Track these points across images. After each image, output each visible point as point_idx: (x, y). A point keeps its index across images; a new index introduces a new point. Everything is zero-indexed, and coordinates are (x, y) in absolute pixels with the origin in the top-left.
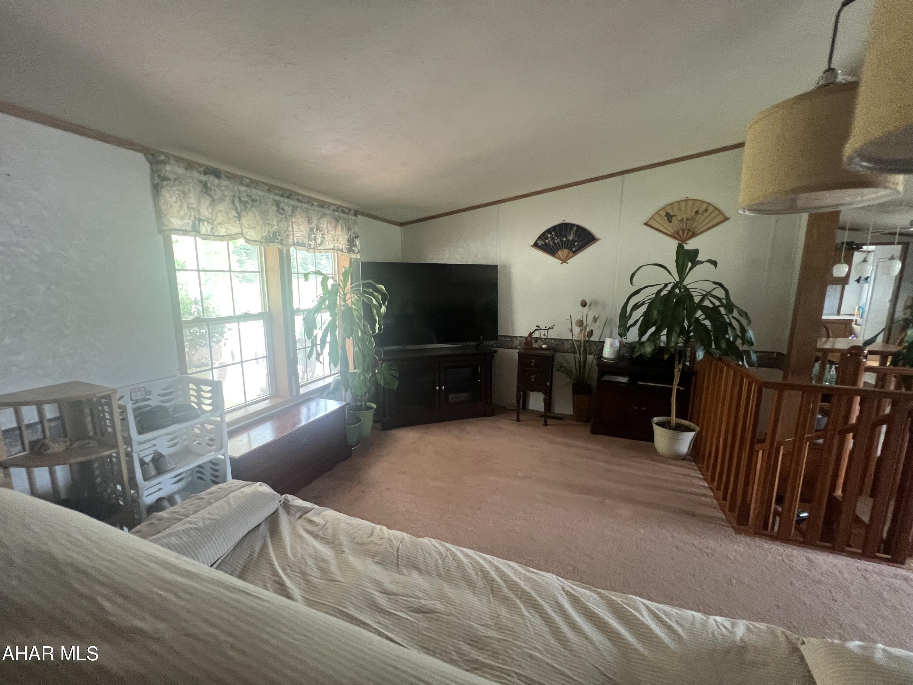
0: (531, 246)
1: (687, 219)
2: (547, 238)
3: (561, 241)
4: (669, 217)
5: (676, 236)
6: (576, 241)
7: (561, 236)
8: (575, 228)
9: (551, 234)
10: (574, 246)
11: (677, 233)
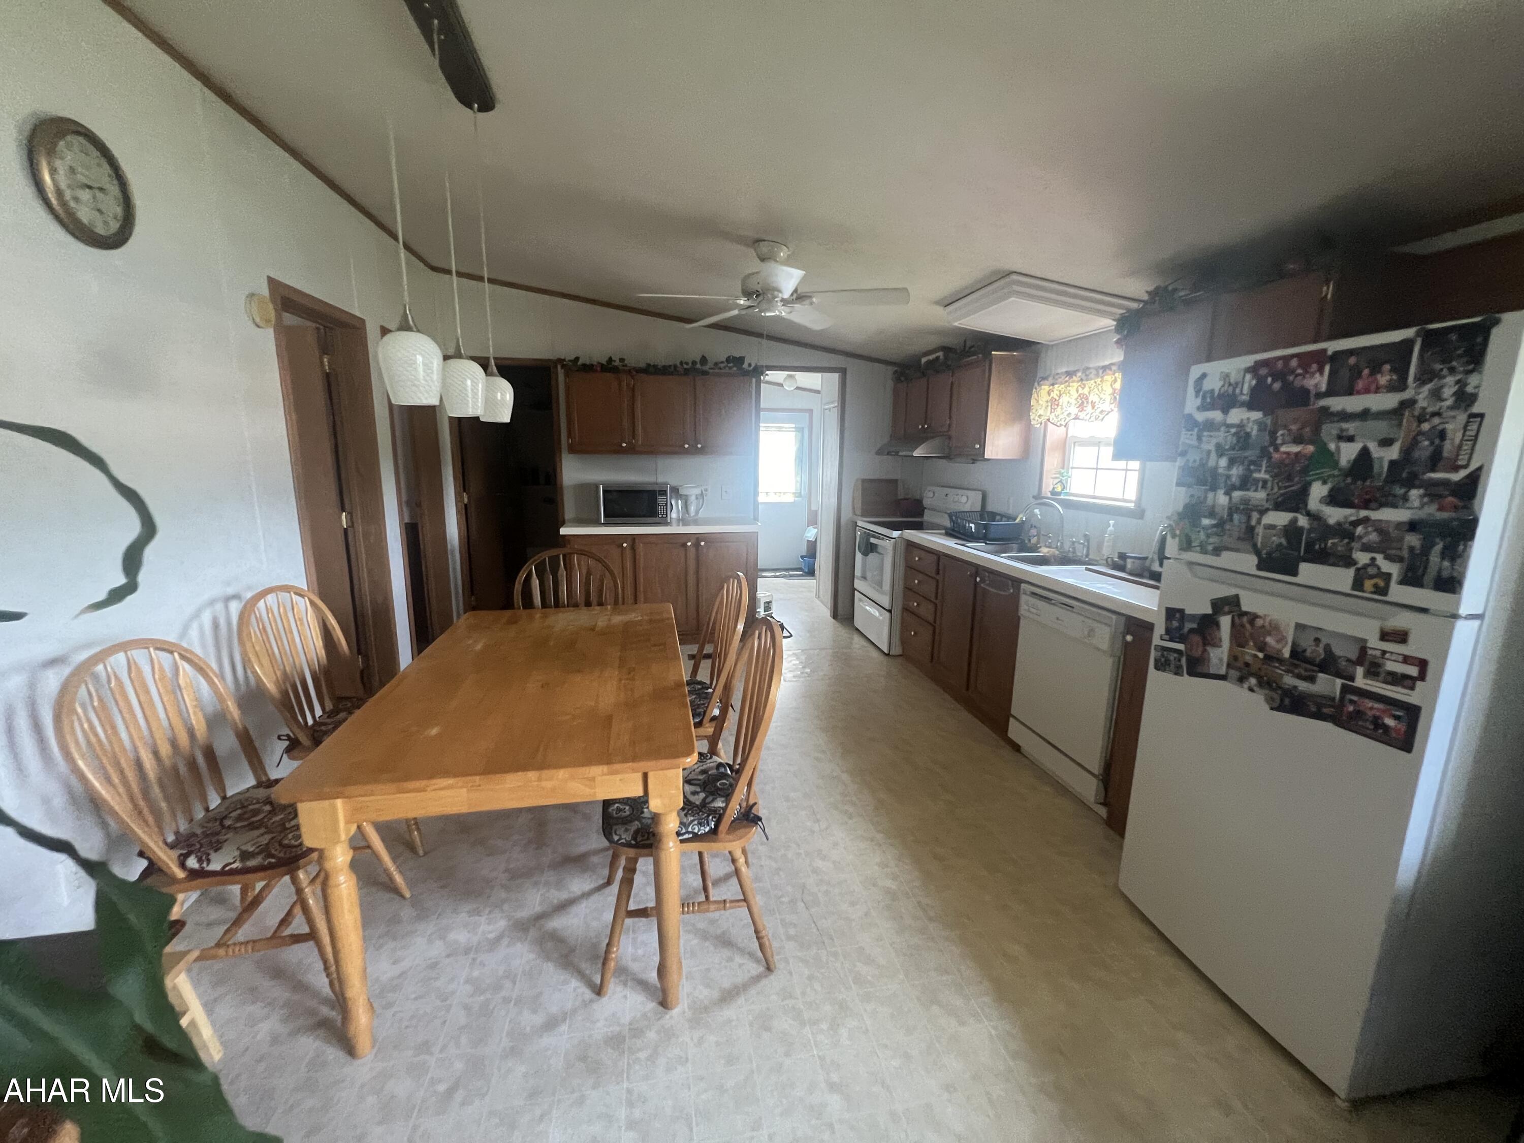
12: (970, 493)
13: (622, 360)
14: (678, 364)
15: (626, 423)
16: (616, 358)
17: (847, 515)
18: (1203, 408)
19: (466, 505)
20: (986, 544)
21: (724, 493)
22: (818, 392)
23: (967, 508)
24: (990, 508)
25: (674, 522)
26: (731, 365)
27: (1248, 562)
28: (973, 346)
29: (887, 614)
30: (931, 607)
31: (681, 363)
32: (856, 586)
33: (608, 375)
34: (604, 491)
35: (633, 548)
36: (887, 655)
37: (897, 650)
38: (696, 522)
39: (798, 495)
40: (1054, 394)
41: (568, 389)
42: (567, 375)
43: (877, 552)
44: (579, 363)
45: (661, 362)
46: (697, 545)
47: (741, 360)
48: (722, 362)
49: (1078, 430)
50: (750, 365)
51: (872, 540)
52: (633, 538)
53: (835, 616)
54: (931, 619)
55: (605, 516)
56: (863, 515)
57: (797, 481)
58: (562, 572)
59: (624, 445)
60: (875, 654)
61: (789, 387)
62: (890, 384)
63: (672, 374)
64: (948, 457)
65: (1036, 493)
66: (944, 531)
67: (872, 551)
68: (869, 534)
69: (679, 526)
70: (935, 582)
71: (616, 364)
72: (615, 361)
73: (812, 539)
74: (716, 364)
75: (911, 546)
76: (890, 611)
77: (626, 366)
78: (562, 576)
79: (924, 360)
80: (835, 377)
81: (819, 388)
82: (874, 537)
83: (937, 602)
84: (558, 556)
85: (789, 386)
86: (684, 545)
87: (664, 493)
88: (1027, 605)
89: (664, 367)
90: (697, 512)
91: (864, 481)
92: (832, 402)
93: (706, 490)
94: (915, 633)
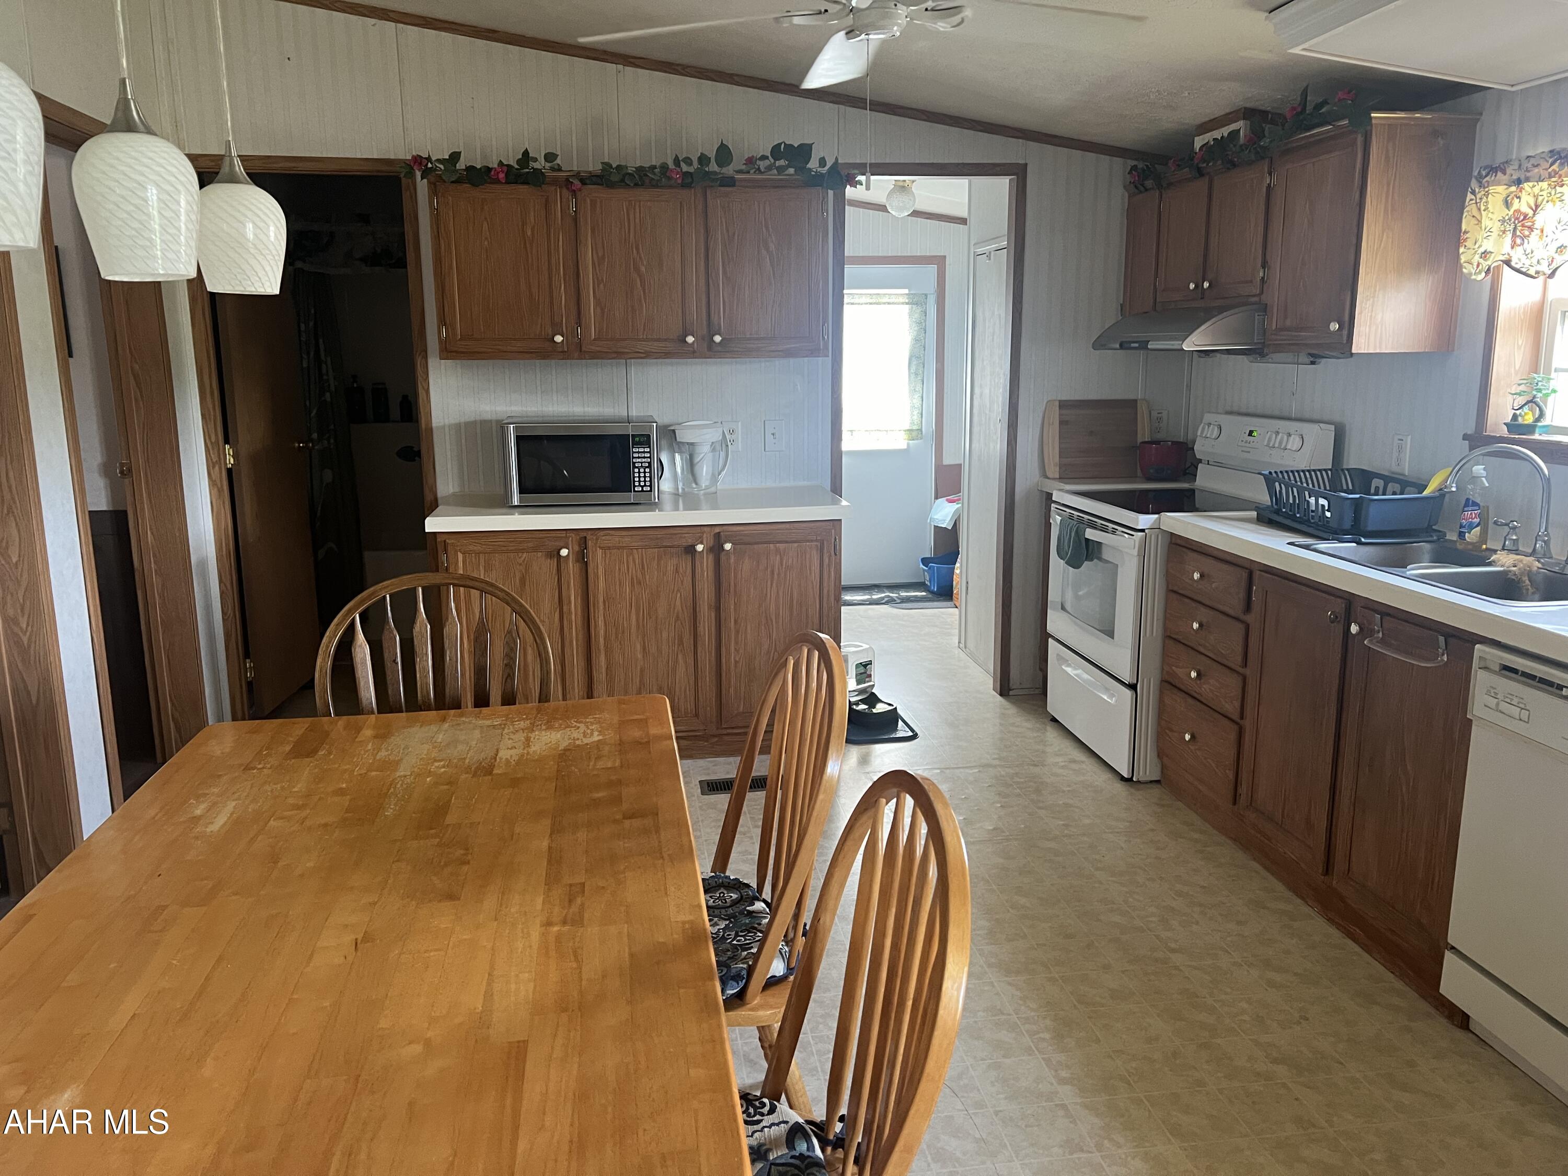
13: (550, 157)
14: (671, 165)
15: (563, 295)
16: (539, 153)
17: (1027, 477)
19: (229, 471)
20: (1359, 543)
21: (769, 437)
22: (963, 221)
23: (1301, 462)
24: (1355, 461)
25: (667, 500)
26: (782, 162)
28: (1325, 103)
29: (1128, 693)
30: (1233, 682)
31: (677, 161)
32: (1050, 628)
33: (523, 189)
34: (519, 439)
35: (582, 558)
36: (1129, 780)
37: (1148, 770)
38: (714, 501)
39: (915, 434)
40: (1522, 204)
41: (436, 219)
42: (434, 190)
43: (1100, 559)
44: (461, 165)
45: (634, 162)
46: (716, 549)
47: (804, 151)
48: (764, 158)
50: (822, 162)
51: (1090, 534)
52: (583, 537)
53: (1004, 689)
54: (1231, 708)
55: (522, 491)
56: (1061, 479)
57: (913, 407)
58: (423, 627)
59: (559, 339)
60: (1101, 778)
61: (899, 210)
62: (1119, 197)
63: (655, 185)
64: (1258, 352)
66: (1254, 514)
67: (1089, 557)
68: (1081, 521)
69: (677, 509)
70: (1241, 626)
71: (536, 165)
72: (535, 160)
73: (947, 524)
74: (750, 161)
75: (1181, 547)
76: (1133, 687)
77: (559, 169)
78: (423, 636)
79: (1199, 142)
80: (1002, 185)
81: (964, 213)
82: (1093, 526)
83: (1247, 672)
84: (414, 590)
85: (901, 209)
86: (690, 550)
87: (645, 440)
88: (1491, 695)
89: (640, 169)
90: (714, 478)
91: (1063, 405)
92: (996, 239)
93: (732, 432)
94: (1193, 737)
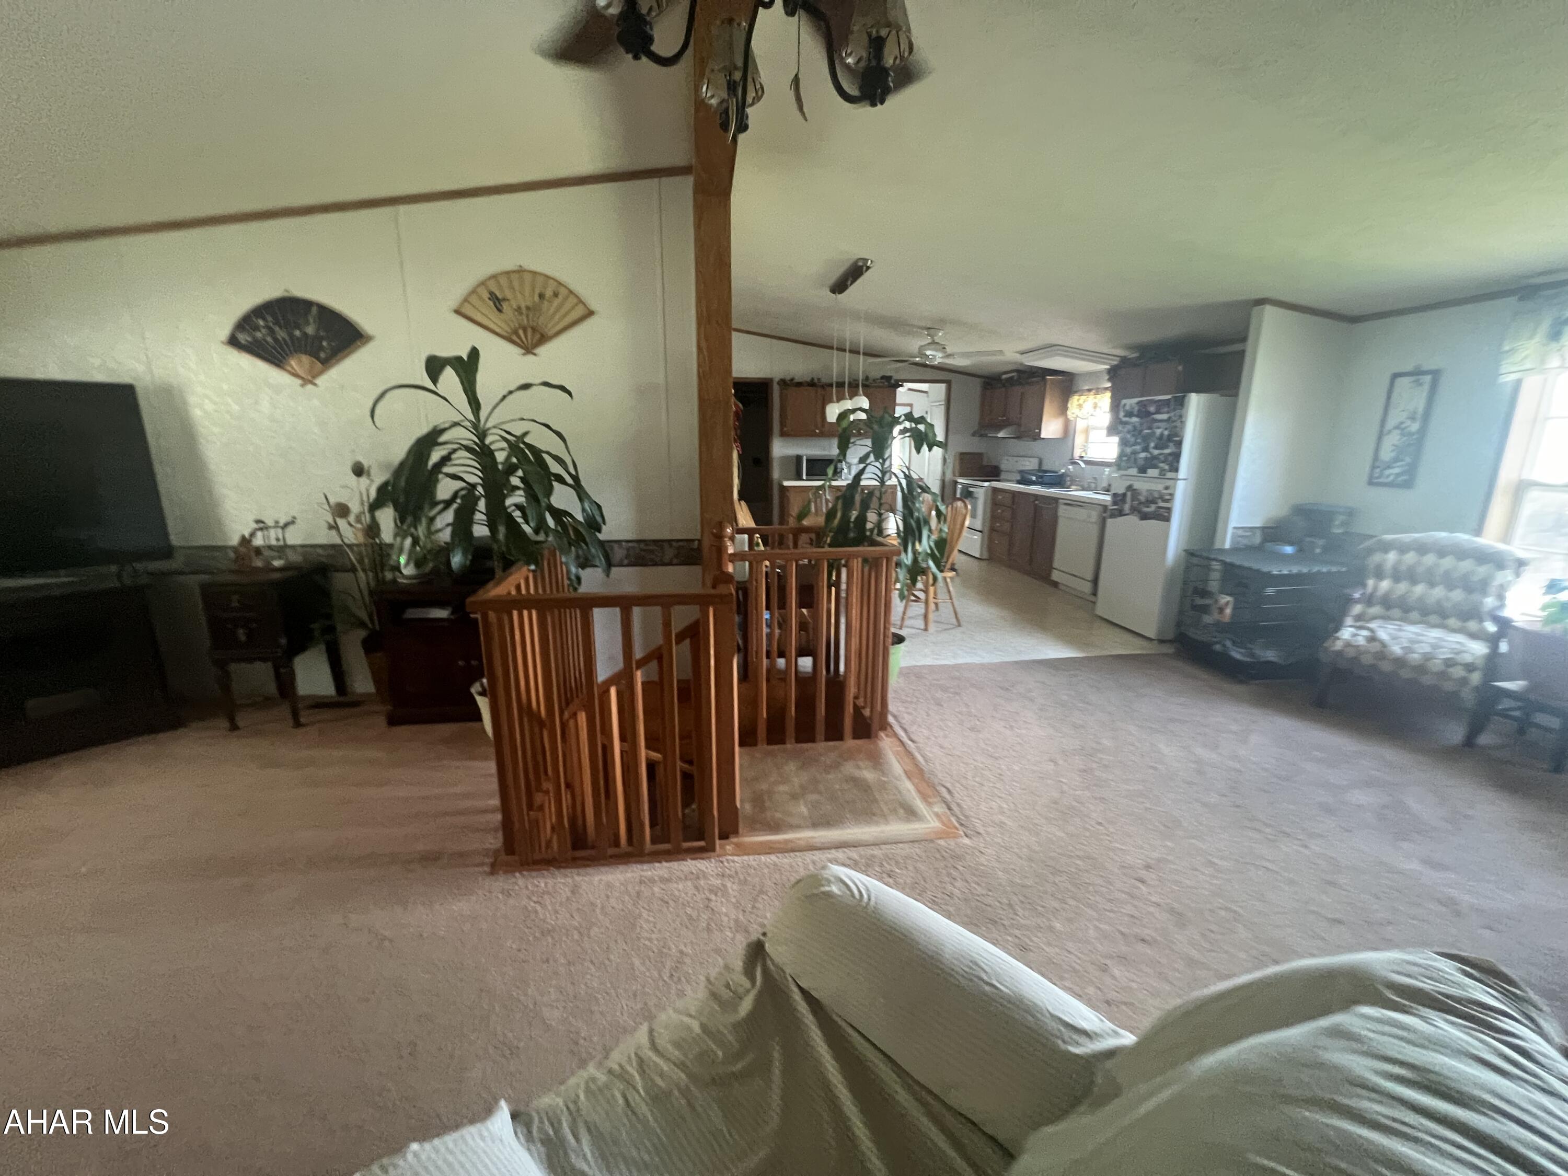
0: (223, 343)
1: (528, 308)
2: (257, 328)
3: (291, 336)
4: (497, 302)
5: (515, 338)
6: (322, 338)
7: (288, 326)
8: (314, 310)
9: (264, 319)
10: (321, 348)
11: (515, 332)
12: (1031, 459)
13: (819, 379)
15: (819, 418)
17: (949, 476)
18: (1125, 416)
20: (1041, 485)
23: (1029, 467)
24: (1045, 468)
26: (884, 381)
27: (1134, 471)
28: (1035, 373)
29: (980, 535)
30: (1007, 524)
33: (810, 388)
34: (807, 460)
36: (979, 560)
37: (985, 556)
40: (1081, 402)
41: (780, 397)
42: (780, 388)
43: (973, 497)
47: (888, 377)
48: (878, 379)
49: (1092, 422)
51: (971, 489)
54: (1008, 532)
55: (807, 475)
56: (962, 475)
59: (817, 431)
62: (979, 390)
64: (1018, 438)
65: (1070, 457)
66: (1016, 481)
67: (969, 496)
68: (966, 486)
70: (1012, 509)
71: (815, 381)
74: (874, 380)
75: (995, 490)
76: (982, 533)
77: (821, 383)
79: (1003, 376)
80: (943, 386)
82: (971, 487)
83: (1013, 521)
88: (1062, 511)
91: (962, 454)
92: (942, 402)
94: (998, 541)
